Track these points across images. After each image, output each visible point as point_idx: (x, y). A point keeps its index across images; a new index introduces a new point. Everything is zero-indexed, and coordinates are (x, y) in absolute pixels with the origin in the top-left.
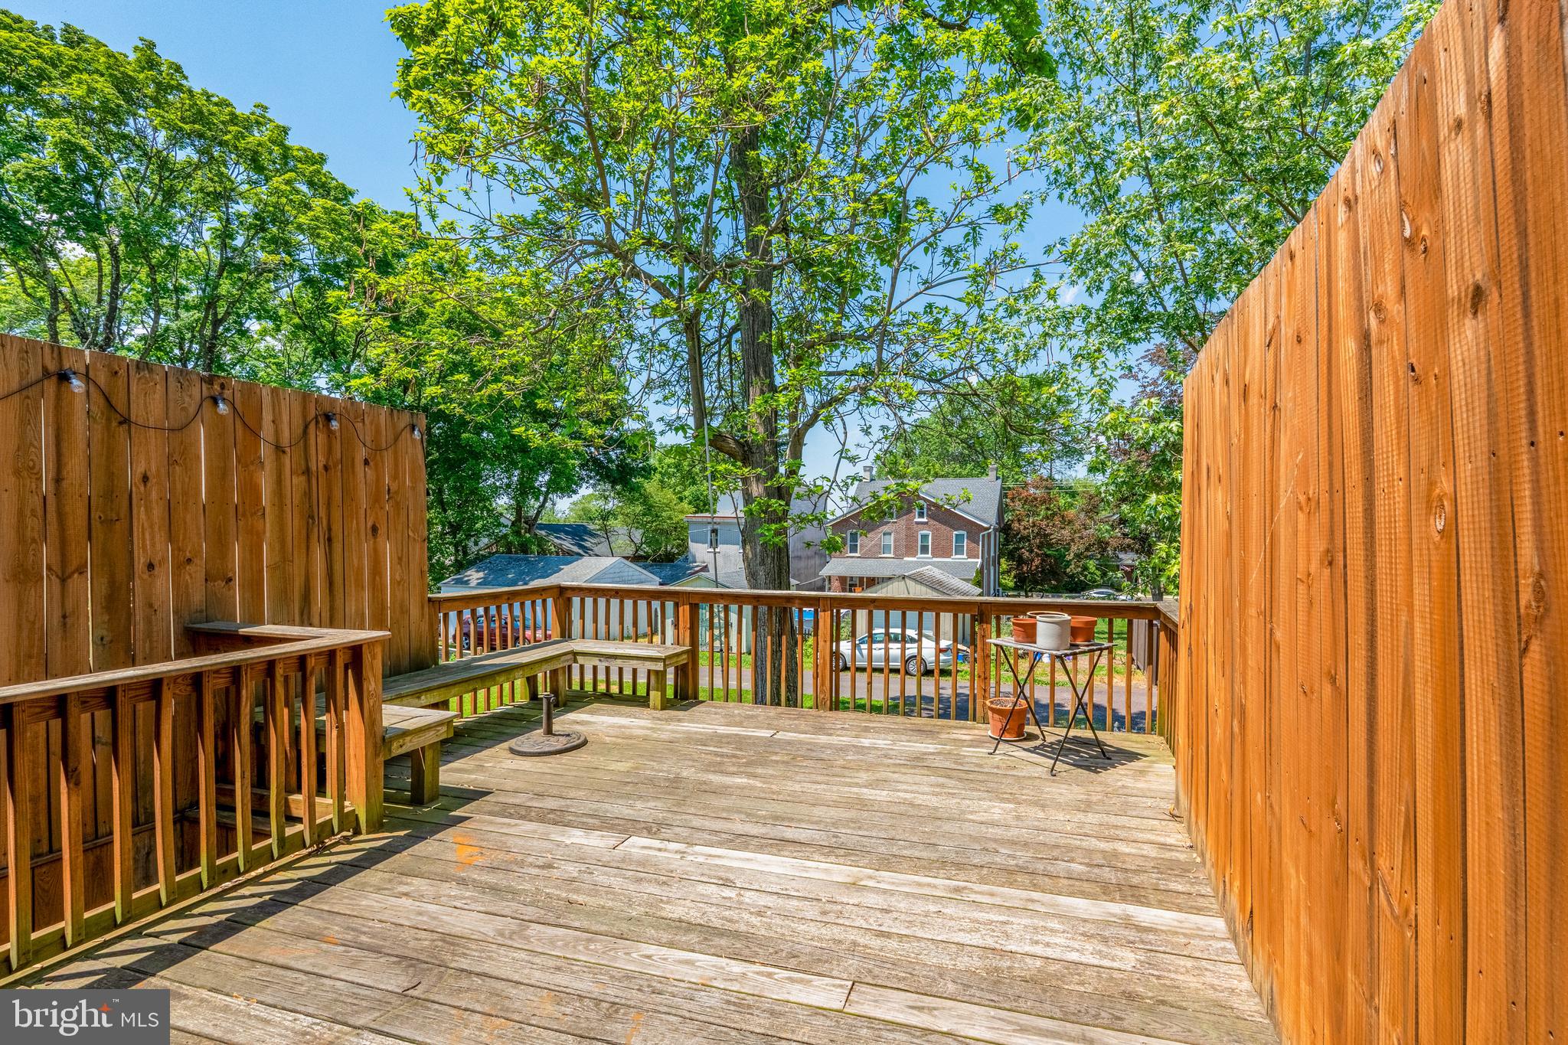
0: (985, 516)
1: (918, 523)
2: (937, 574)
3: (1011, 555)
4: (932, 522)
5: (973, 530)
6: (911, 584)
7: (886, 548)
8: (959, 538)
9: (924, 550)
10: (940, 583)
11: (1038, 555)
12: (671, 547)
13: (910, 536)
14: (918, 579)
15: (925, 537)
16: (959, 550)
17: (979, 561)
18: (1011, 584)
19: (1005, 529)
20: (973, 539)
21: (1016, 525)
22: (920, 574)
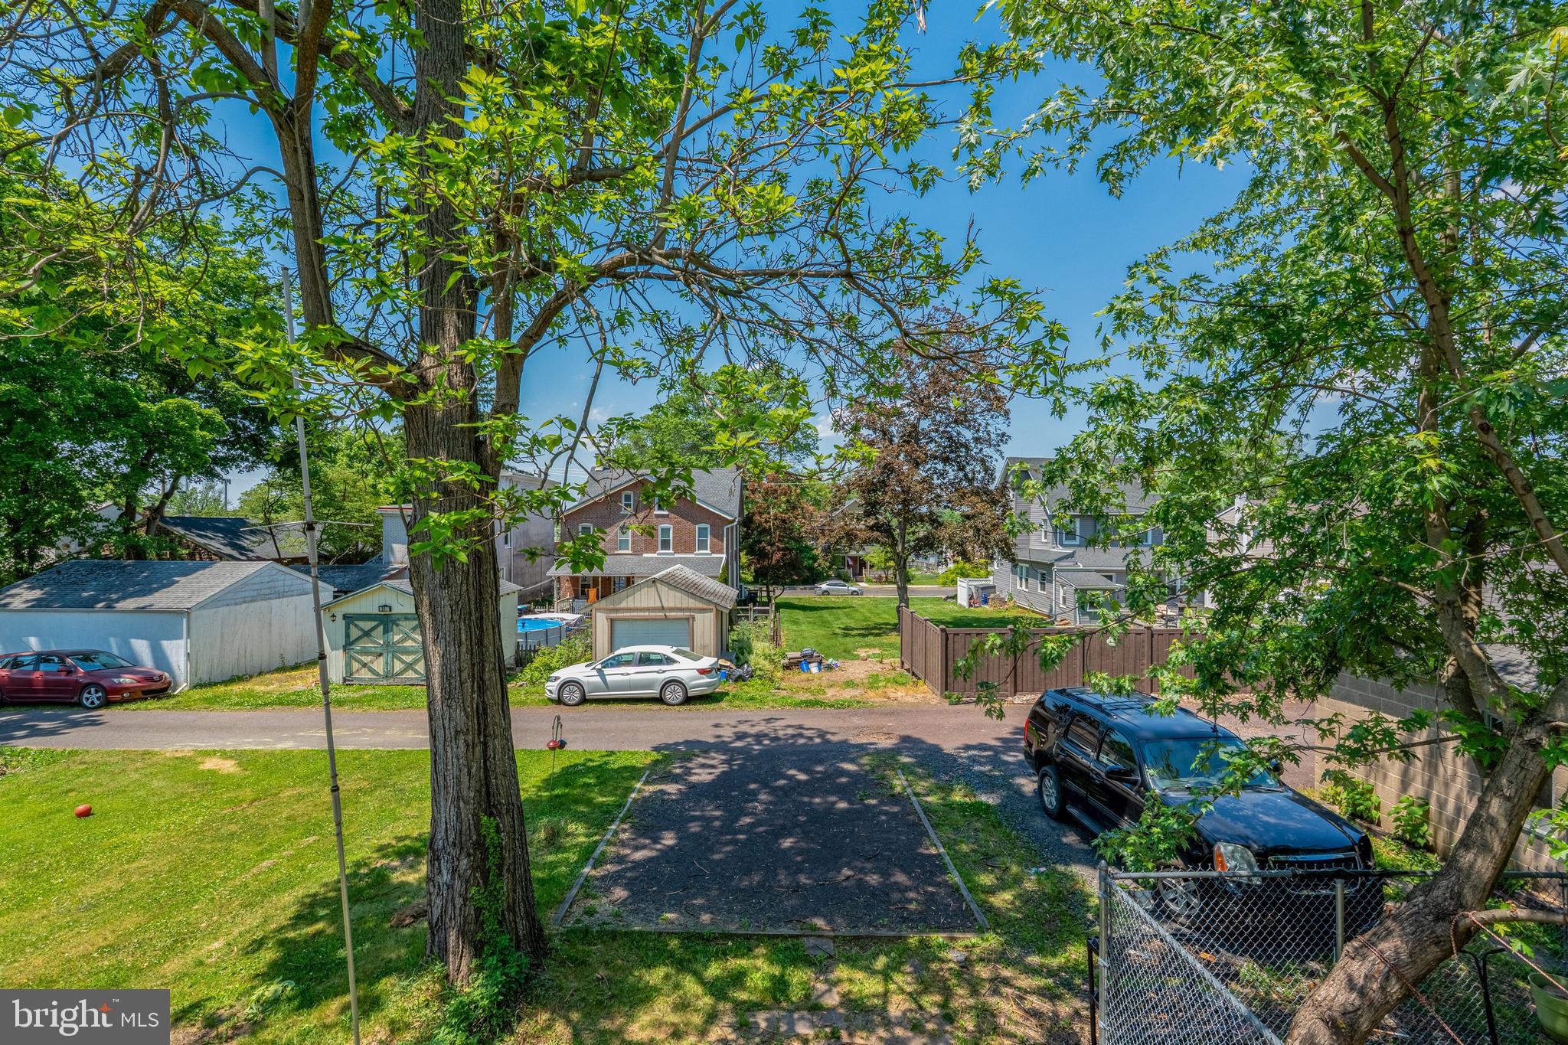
0: (727, 508)
1: (657, 516)
2: (688, 573)
3: (751, 551)
4: (672, 515)
5: (717, 523)
6: (663, 589)
7: (623, 544)
8: (702, 531)
9: (665, 545)
10: (695, 585)
11: (779, 549)
12: (364, 544)
13: (650, 533)
14: (671, 582)
15: (665, 531)
16: (703, 545)
17: (724, 556)
18: (750, 578)
19: (747, 522)
20: (717, 535)
21: (757, 518)
22: (672, 575)
